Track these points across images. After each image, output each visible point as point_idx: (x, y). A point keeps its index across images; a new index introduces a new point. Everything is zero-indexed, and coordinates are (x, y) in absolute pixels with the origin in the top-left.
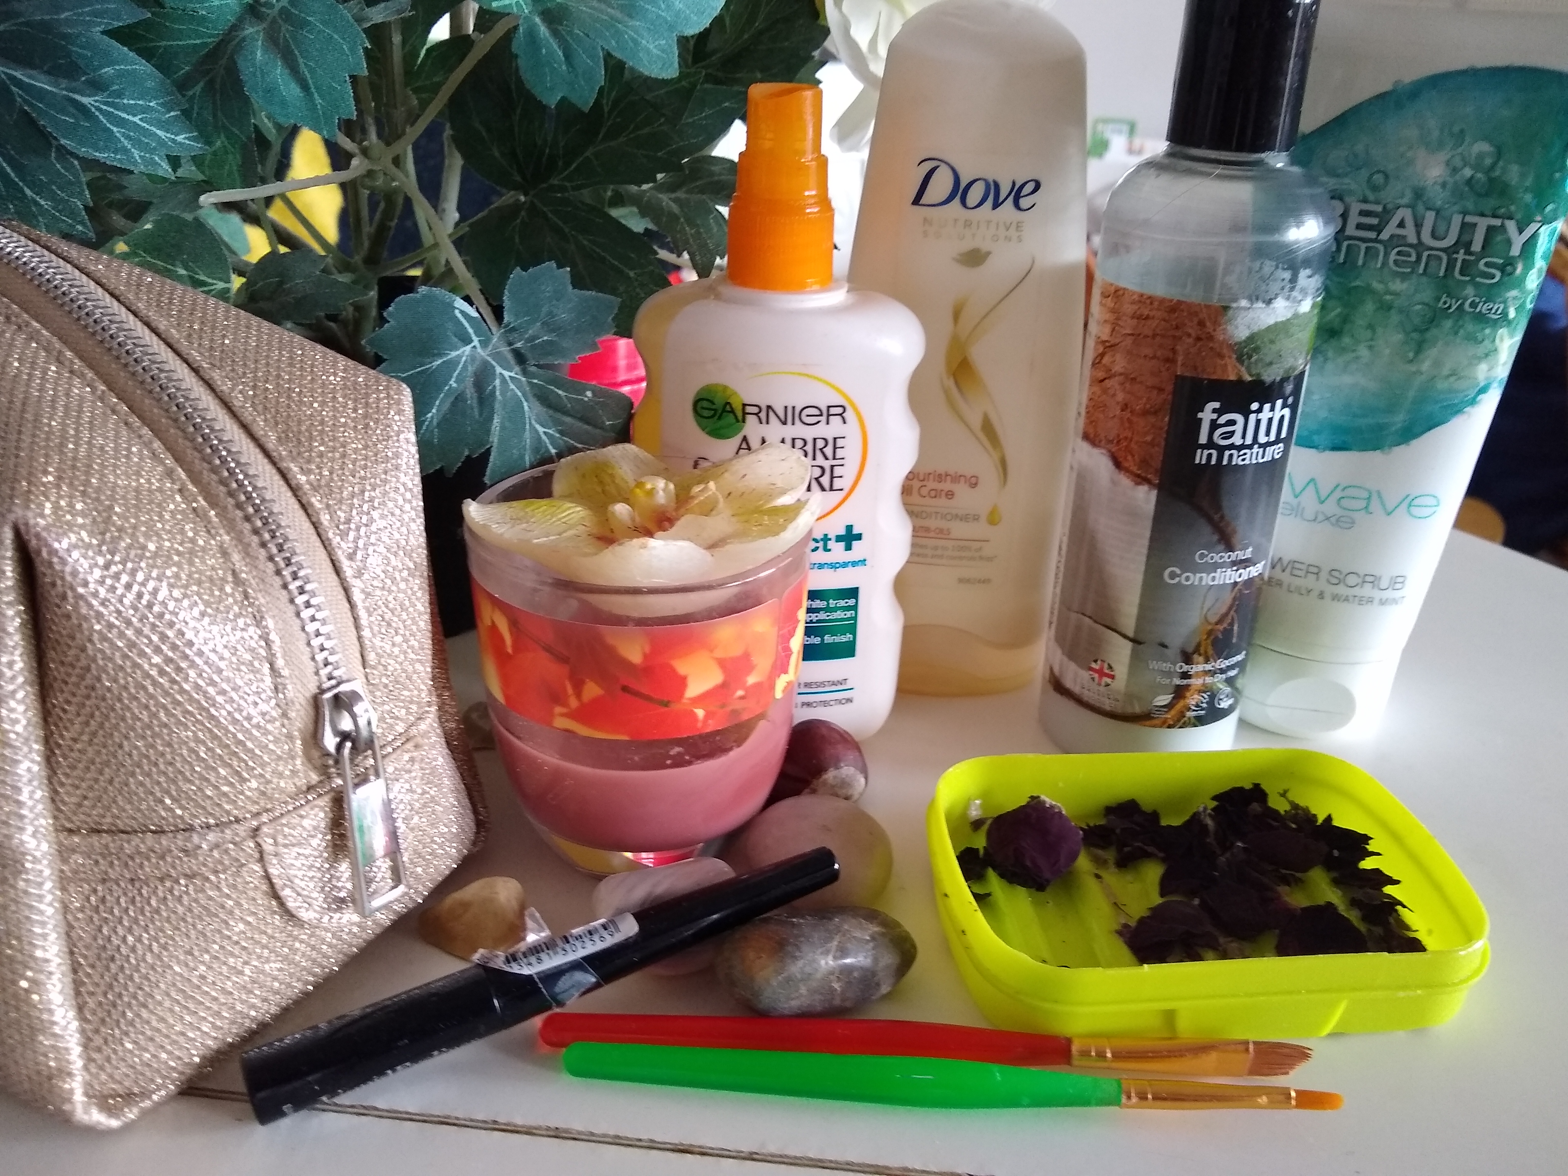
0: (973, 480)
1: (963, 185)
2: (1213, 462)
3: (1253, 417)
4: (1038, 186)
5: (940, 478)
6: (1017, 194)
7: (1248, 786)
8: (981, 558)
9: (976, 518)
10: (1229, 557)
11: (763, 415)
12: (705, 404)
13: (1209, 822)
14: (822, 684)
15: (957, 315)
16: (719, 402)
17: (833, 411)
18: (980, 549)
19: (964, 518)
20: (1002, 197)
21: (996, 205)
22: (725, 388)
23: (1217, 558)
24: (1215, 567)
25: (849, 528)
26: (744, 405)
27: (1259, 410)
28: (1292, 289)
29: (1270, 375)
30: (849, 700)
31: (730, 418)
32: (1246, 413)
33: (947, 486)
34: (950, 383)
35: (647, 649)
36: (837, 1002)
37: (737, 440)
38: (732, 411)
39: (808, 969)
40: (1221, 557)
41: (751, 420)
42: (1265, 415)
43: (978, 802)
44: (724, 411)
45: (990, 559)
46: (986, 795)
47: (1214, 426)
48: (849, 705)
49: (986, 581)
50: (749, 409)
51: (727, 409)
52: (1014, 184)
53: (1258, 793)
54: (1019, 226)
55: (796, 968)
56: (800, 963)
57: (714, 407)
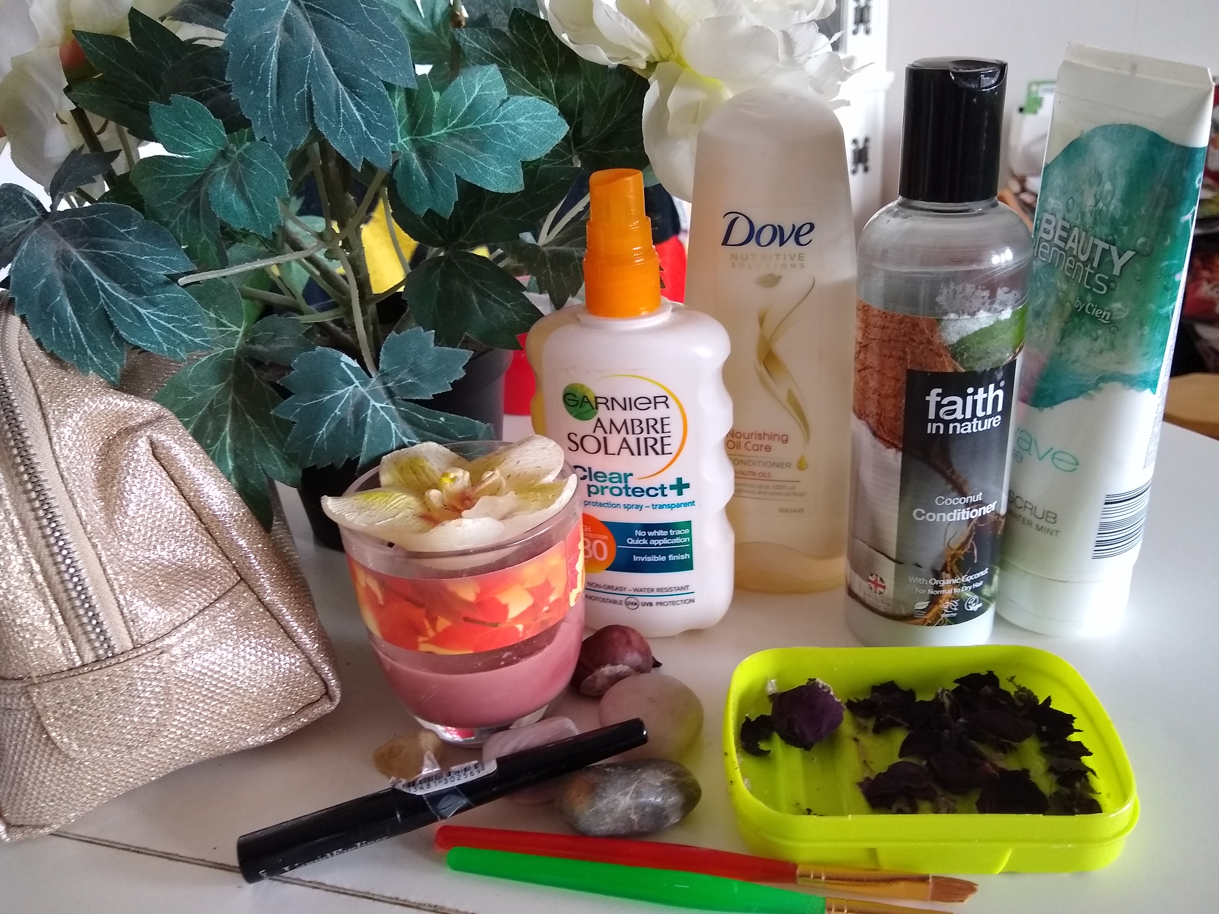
0: (785, 438)
1: (756, 230)
2: (941, 432)
3: (969, 399)
4: (812, 227)
5: (760, 436)
6: (797, 234)
7: (984, 673)
8: (795, 494)
9: (789, 465)
10: (963, 501)
11: (609, 404)
12: (570, 397)
13: (946, 701)
14: (670, 589)
15: (761, 321)
16: (579, 396)
17: (658, 400)
18: (794, 487)
19: (780, 465)
20: (786, 237)
21: (782, 243)
22: (582, 386)
23: (952, 502)
24: (952, 508)
25: (679, 480)
26: (596, 398)
27: (975, 393)
28: (992, 303)
29: (979, 367)
30: (692, 601)
31: (588, 407)
32: (964, 398)
33: (765, 442)
34: (763, 369)
35: (478, 590)
36: (636, 828)
37: (594, 421)
38: (589, 402)
39: (611, 805)
40: (956, 501)
41: (602, 407)
42: (980, 395)
43: (773, 681)
44: (583, 401)
45: (802, 495)
46: (779, 676)
47: (939, 406)
48: (692, 603)
49: (801, 511)
50: (599, 400)
51: (585, 400)
52: (794, 226)
53: (991, 679)
54: (801, 257)
55: (601, 805)
56: (605, 801)
57: (576, 399)
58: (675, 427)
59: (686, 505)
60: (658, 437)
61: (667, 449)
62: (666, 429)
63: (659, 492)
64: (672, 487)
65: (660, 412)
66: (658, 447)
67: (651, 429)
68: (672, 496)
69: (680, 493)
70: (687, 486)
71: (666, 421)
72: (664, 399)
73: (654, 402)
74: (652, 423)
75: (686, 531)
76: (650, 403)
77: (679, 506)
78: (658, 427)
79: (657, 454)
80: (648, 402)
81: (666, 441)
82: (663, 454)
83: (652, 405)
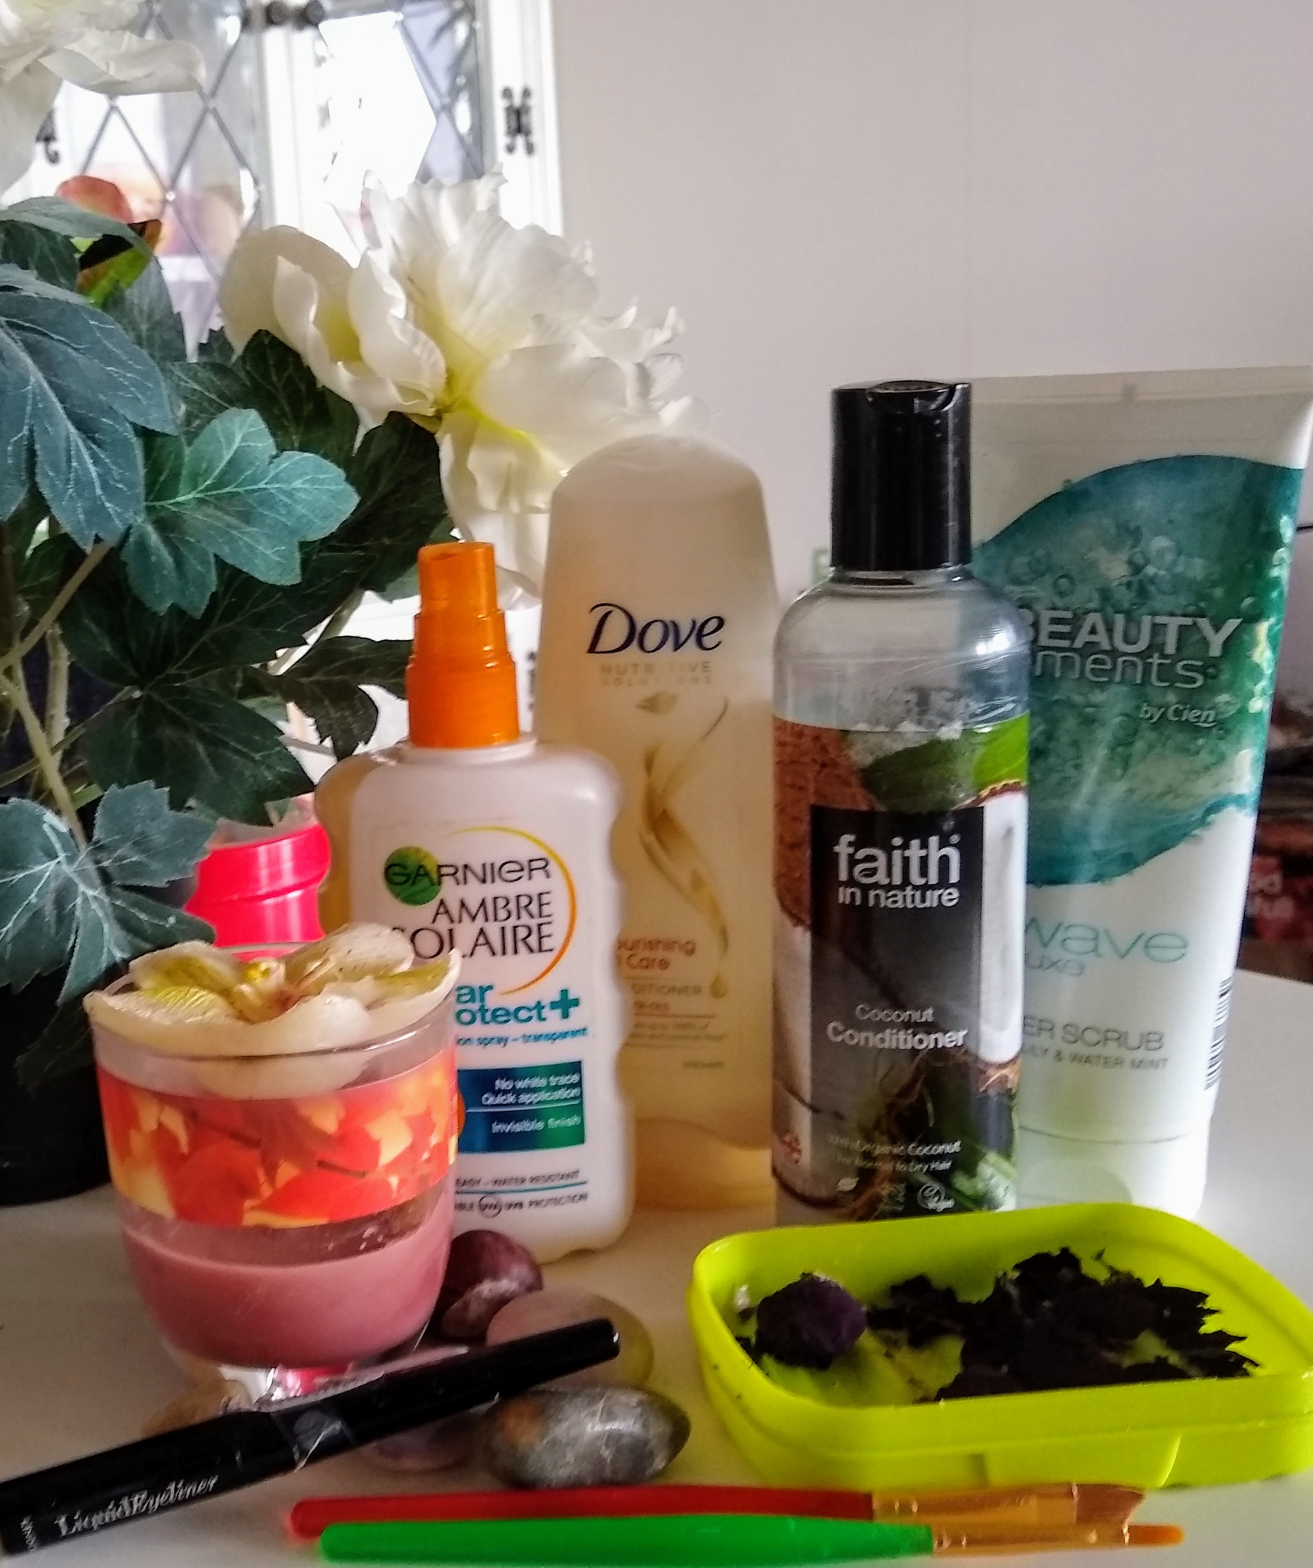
7: (1055, 1251)
11: (460, 875)
14: (550, 1178)
16: (412, 867)
17: (533, 865)
22: (418, 849)
25: (564, 992)
26: (439, 867)
30: (583, 1197)
31: (425, 883)
37: (434, 904)
38: (427, 874)
41: (448, 881)
43: (744, 1288)
44: (417, 875)
46: (752, 1279)
48: (584, 1201)
50: (444, 870)
51: (420, 872)
53: (1067, 1259)
58: (558, 908)
59: (575, 1033)
60: (533, 923)
61: (547, 943)
62: (546, 910)
63: (534, 1013)
64: (554, 1005)
65: (536, 884)
66: (533, 941)
67: (523, 913)
68: (554, 1021)
69: (566, 1015)
70: (576, 1002)
71: (545, 899)
72: (542, 864)
73: (528, 868)
74: (524, 901)
75: (575, 1078)
76: (522, 870)
77: (564, 1035)
78: (534, 908)
79: (531, 951)
80: (517, 867)
81: (546, 930)
82: (540, 950)
83: (525, 873)
